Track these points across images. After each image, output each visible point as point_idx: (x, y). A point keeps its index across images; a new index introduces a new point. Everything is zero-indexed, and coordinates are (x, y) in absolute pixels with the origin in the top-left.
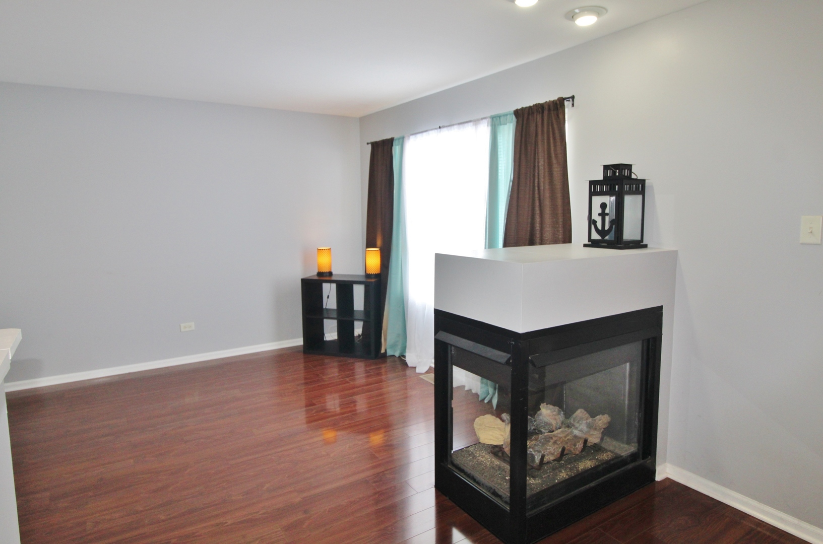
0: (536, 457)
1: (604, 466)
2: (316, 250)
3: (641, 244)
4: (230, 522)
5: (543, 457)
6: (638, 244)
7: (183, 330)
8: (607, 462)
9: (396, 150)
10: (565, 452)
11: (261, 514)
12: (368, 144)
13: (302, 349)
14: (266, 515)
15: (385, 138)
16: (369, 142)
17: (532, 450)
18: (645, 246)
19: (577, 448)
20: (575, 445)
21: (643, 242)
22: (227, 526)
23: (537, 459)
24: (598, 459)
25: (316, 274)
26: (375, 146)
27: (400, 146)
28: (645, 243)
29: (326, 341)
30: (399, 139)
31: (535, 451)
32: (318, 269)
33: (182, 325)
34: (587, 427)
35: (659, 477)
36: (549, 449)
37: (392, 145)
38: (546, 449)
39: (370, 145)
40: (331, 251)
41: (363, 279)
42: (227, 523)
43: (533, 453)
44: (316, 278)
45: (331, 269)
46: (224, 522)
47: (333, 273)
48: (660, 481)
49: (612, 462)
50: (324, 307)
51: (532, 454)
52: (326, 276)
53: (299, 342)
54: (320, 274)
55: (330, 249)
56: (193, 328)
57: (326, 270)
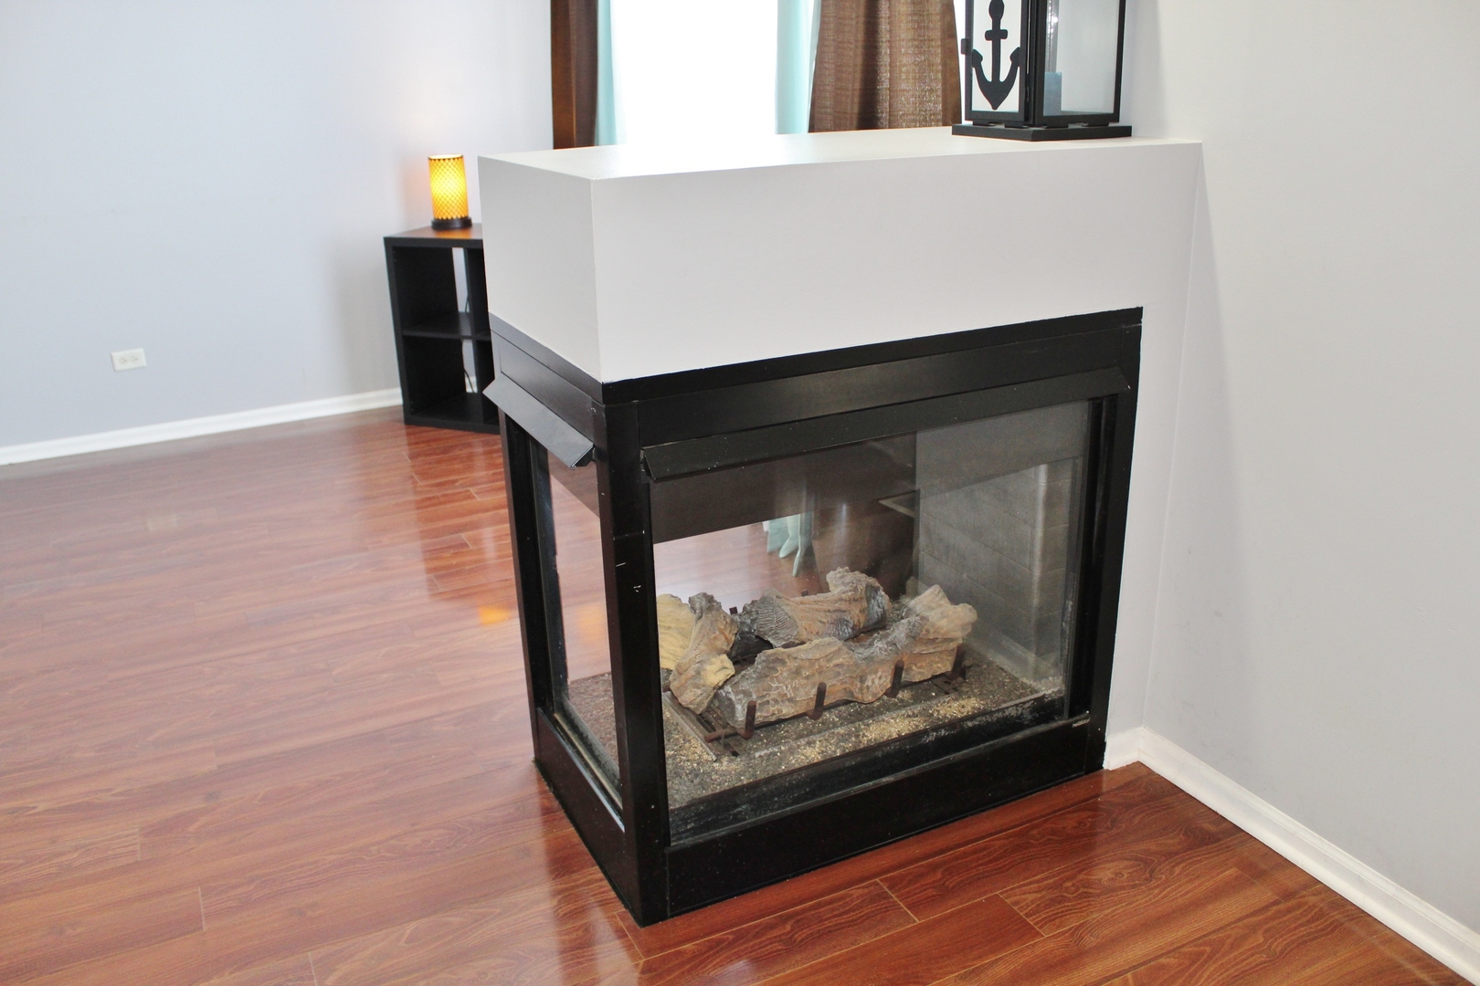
0: (739, 707)
1: (943, 732)
2: (427, 160)
3: (1111, 125)
4: (42, 807)
5: (751, 710)
6: (1104, 126)
7: (119, 366)
8: (954, 724)
10: (827, 702)
11: (116, 795)
13: (401, 415)
14: (123, 798)
17: (730, 690)
18: (1126, 132)
19: (868, 688)
20: (862, 680)
21: (1117, 120)
22: (36, 814)
23: (741, 714)
24: (932, 715)
25: (430, 224)
28: (1123, 122)
29: (470, 394)
31: (737, 693)
32: (435, 212)
33: (117, 355)
34: (908, 636)
35: (1113, 760)
36: (777, 688)
38: (770, 688)
40: (461, 164)
42: (34, 808)
43: (732, 696)
44: (431, 235)
45: (467, 211)
46: (32, 805)
47: (473, 221)
48: (1114, 771)
49: (970, 724)
50: (458, 308)
51: (730, 700)
52: (457, 229)
53: (392, 397)
54: (441, 225)
55: (462, 157)
56: (143, 362)
57: (455, 214)
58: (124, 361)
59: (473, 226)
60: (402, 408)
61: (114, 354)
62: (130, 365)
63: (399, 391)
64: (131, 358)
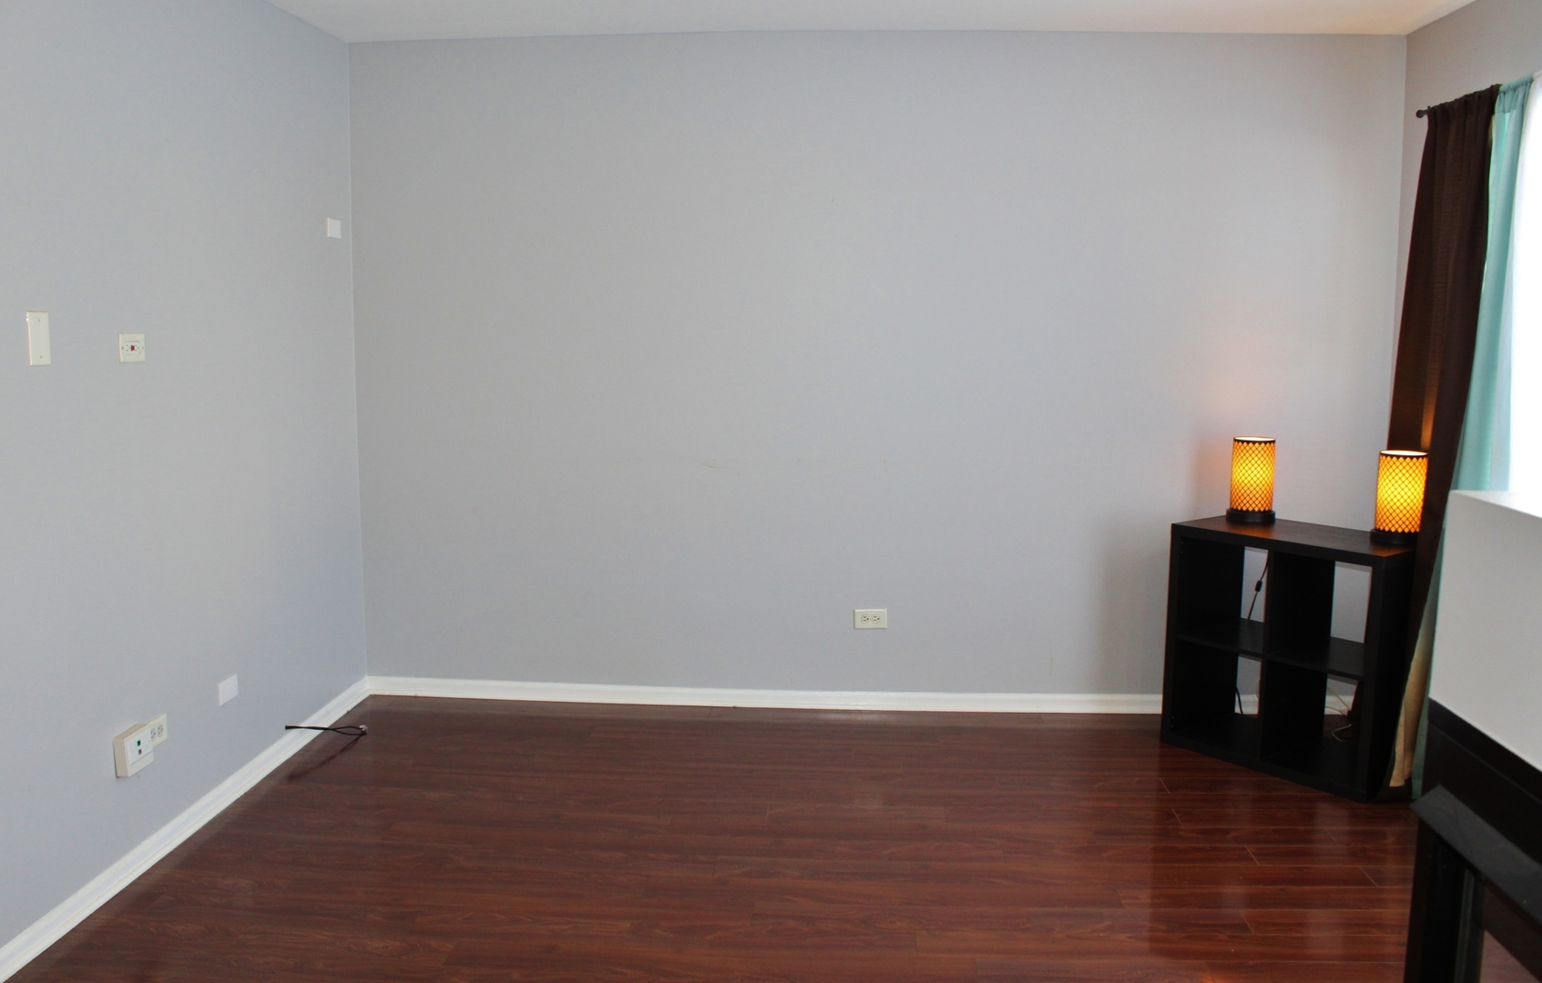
2: (1232, 440)
9: (1502, 124)
12: (1419, 114)
13: (1158, 727)
15: (1471, 91)
16: (1425, 108)
25: (1224, 513)
26: (1440, 118)
27: (1515, 113)
29: (1242, 715)
30: (1515, 89)
32: (1231, 501)
33: (860, 611)
37: (1491, 112)
39: (1425, 119)
40: (1273, 449)
41: (1364, 548)
44: (1223, 525)
45: (1271, 503)
47: (1277, 518)
50: (1244, 615)
52: (1254, 524)
53: (1151, 704)
54: (1236, 516)
55: (1274, 442)
56: (884, 623)
57: (1255, 505)
58: (866, 619)
59: (1276, 522)
60: (1160, 719)
61: (857, 611)
62: (870, 624)
63: (1160, 698)
64: (874, 615)
